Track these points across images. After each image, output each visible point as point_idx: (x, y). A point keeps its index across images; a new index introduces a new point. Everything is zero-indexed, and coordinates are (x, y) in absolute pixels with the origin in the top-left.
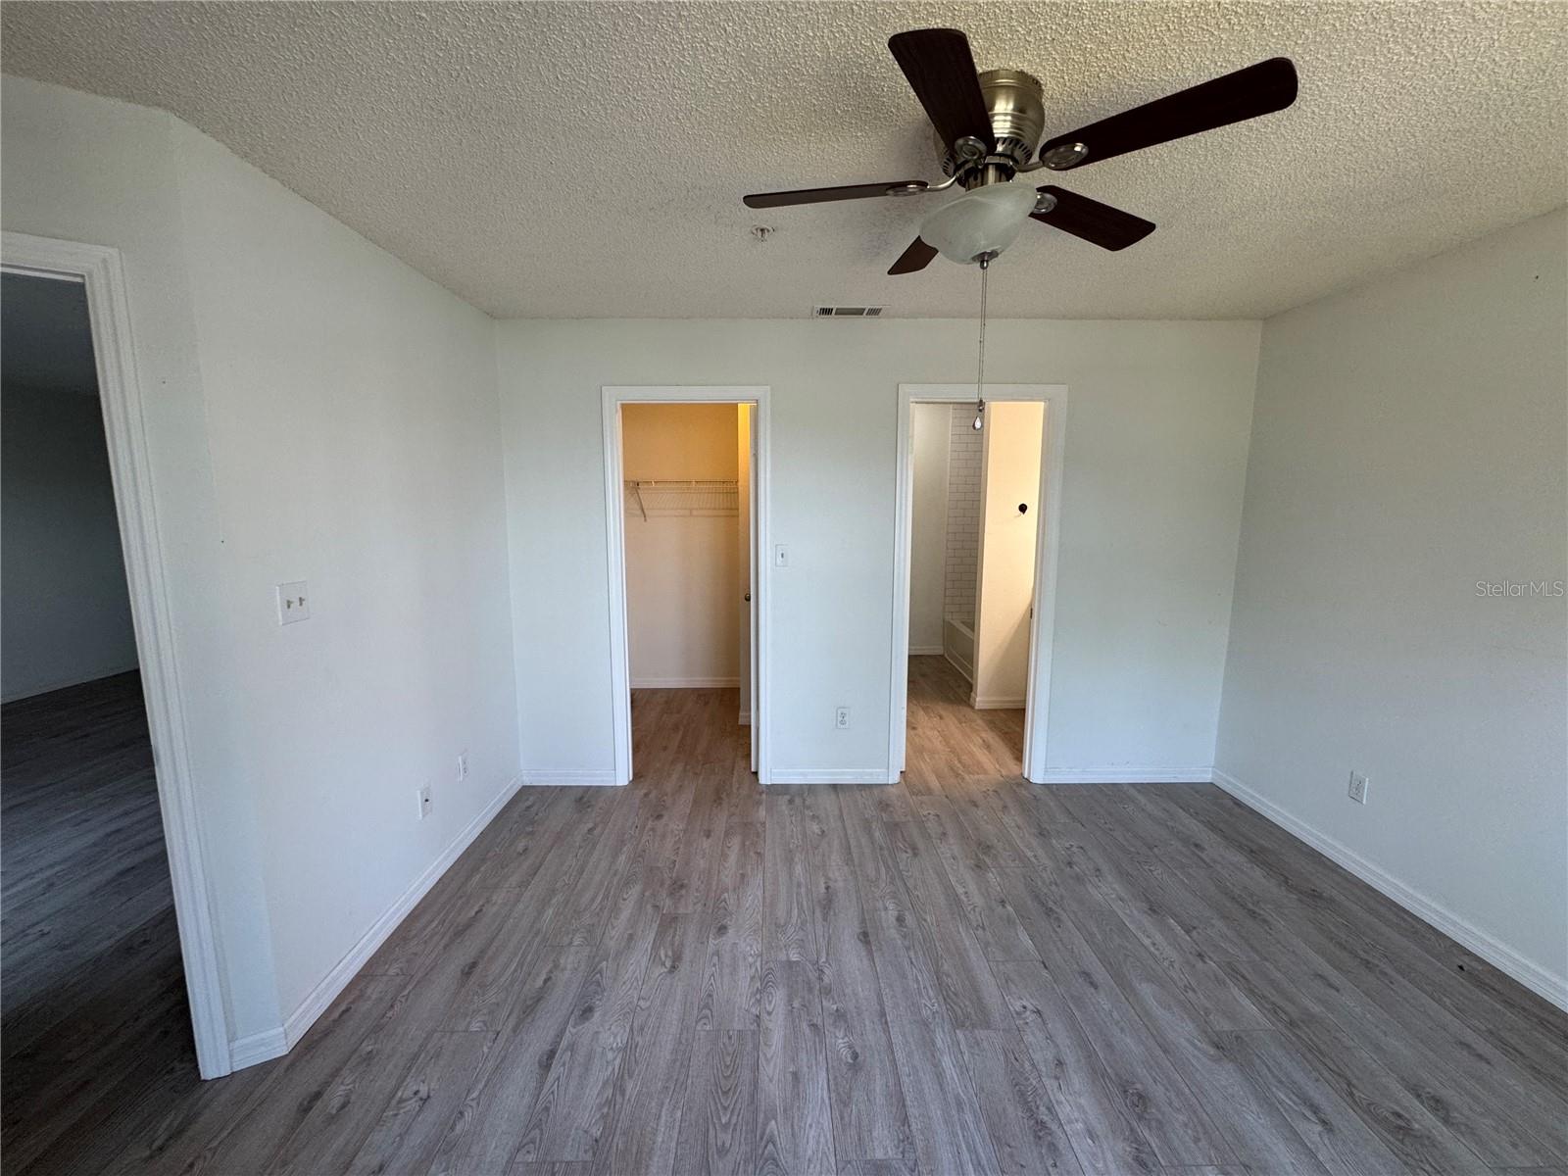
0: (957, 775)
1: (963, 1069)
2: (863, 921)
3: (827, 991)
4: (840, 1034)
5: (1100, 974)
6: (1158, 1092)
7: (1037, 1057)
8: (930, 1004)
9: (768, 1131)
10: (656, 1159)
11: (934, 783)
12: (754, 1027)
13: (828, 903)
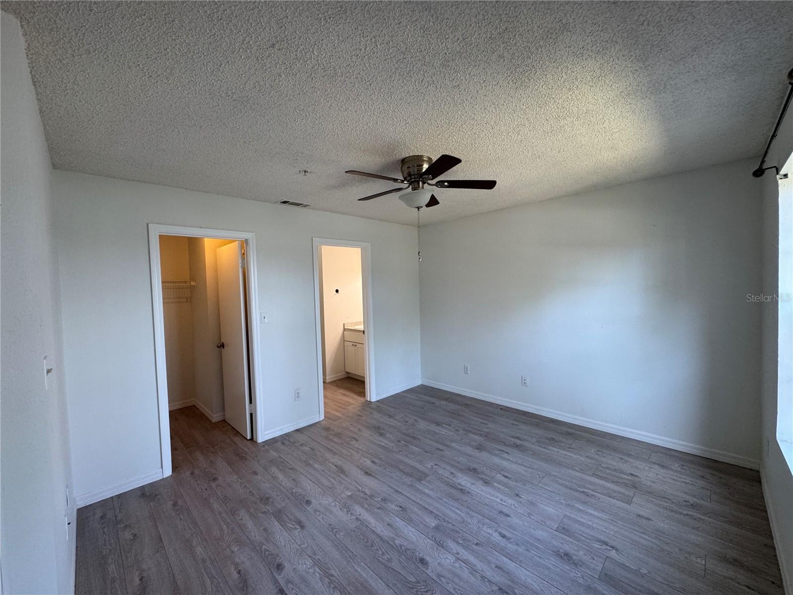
0: (344, 408)
1: (432, 490)
2: (361, 469)
3: (372, 496)
4: (390, 504)
5: (441, 447)
6: (476, 466)
7: (446, 475)
8: (408, 480)
9: (397, 544)
10: (370, 581)
11: (338, 414)
12: (359, 522)
13: (341, 470)
